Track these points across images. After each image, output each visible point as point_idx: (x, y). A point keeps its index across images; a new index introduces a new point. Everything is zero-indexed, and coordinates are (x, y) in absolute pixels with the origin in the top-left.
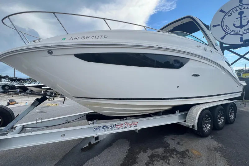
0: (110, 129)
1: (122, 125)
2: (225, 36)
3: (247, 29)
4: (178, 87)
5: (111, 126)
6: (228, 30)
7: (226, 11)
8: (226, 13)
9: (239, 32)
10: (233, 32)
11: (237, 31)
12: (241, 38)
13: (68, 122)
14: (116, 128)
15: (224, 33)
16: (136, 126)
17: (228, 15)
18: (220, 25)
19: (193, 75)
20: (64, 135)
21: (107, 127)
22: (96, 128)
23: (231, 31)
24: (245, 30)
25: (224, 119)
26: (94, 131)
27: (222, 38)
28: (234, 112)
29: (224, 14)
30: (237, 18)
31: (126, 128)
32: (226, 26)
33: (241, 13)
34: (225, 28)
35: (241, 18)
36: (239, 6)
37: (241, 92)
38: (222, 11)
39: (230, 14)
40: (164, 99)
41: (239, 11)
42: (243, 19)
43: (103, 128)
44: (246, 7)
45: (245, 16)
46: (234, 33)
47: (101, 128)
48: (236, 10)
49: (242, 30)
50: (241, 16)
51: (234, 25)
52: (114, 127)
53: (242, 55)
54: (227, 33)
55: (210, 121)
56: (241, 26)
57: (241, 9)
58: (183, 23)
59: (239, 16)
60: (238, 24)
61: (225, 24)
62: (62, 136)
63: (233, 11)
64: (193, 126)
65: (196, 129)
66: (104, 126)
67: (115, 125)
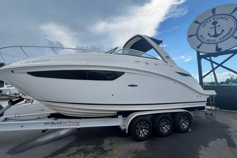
0: (56, 125)
1: (66, 123)
2: (200, 45)
3: (222, 38)
4: (113, 95)
5: (57, 123)
6: (203, 39)
7: (200, 21)
8: (200, 24)
9: (214, 41)
10: (208, 41)
11: (212, 40)
12: (217, 47)
13: (40, 118)
14: (61, 125)
15: (200, 43)
16: (78, 125)
17: (202, 25)
18: (195, 35)
19: (129, 86)
20: (23, 126)
21: (54, 123)
22: (46, 124)
23: (207, 40)
24: (220, 39)
25: (170, 127)
26: (44, 125)
27: (198, 47)
28: (188, 121)
29: (198, 25)
30: (211, 28)
31: (69, 126)
32: (201, 36)
33: (215, 23)
34: (200, 37)
35: (215, 27)
36: (212, 16)
37: (206, 101)
38: (196, 22)
39: (204, 24)
40: (100, 104)
41: (213, 21)
42: (218, 29)
43: (51, 124)
44: (219, 17)
45: (219, 26)
46: (209, 43)
47: (49, 124)
48: (209, 21)
49: (217, 39)
50: (215, 26)
51: (209, 34)
52: (60, 124)
53: (220, 63)
54: (202, 42)
55: (148, 127)
56: (216, 35)
57: (214, 19)
58: (138, 40)
59: (213, 26)
60: (213, 33)
61: (200, 34)
62: (21, 126)
63: (207, 21)
64: (125, 130)
65: (127, 132)
66: (52, 123)
67: (61, 122)
